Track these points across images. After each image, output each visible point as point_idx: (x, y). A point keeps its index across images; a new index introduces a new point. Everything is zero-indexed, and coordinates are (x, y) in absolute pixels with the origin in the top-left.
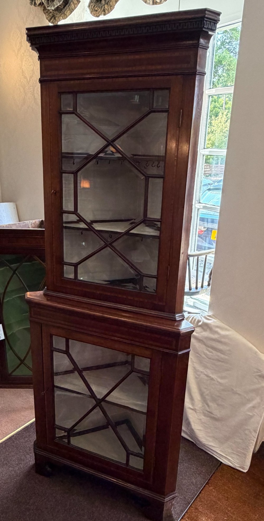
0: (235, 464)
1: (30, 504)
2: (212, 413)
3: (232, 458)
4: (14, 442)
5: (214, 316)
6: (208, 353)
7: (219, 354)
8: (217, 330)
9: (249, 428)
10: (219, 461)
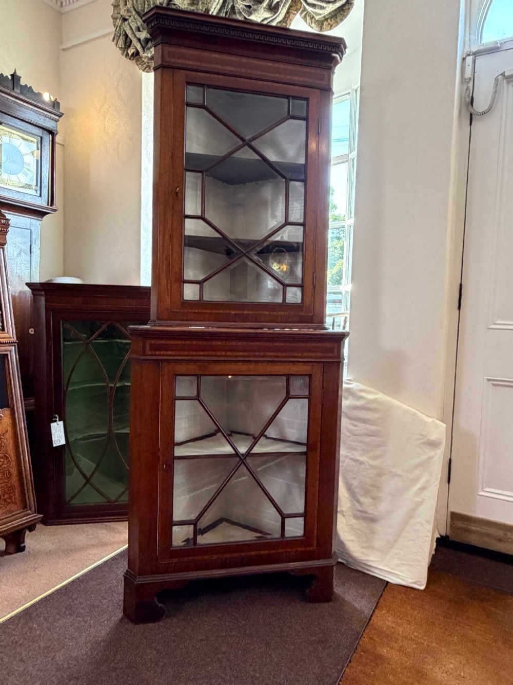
0: (407, 579)
1: (116, 662)
2: (366, 512)
3: (401, 571)
4: (80, 586)
5: (355, 380)
6: (352, 427)
7: (367, 426)
8: (363, 394)
9: (419, 520)
10: (384, 580)
